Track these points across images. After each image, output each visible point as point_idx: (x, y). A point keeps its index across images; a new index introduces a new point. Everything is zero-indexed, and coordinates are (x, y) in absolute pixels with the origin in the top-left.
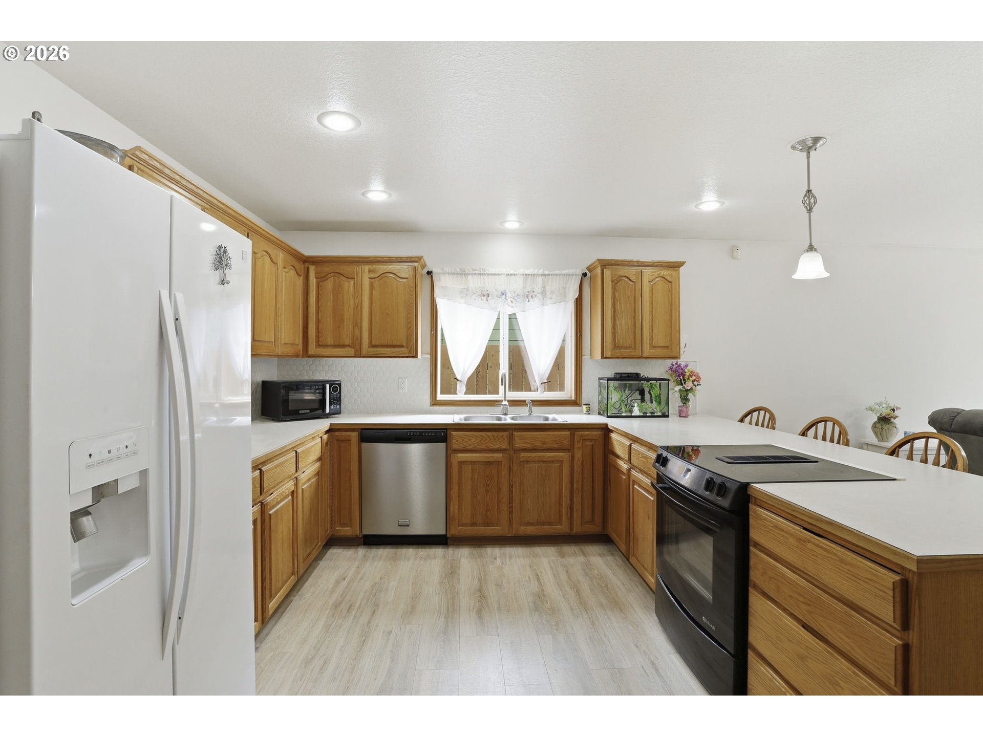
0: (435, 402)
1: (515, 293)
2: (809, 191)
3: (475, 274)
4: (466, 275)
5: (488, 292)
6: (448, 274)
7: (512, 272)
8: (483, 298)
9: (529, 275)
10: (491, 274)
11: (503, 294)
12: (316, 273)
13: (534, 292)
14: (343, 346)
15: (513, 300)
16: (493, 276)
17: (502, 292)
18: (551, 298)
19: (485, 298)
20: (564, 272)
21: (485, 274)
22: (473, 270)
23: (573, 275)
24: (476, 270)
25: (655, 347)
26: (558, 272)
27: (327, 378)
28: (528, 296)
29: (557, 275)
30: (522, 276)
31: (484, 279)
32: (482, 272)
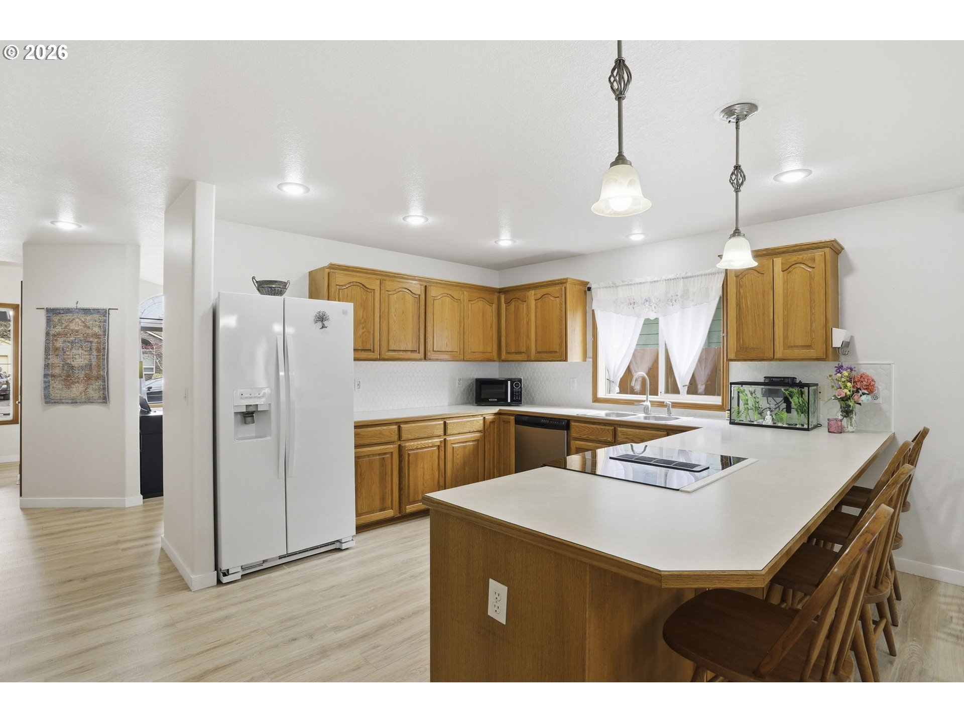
0: (596, 400)
1: (657, 299)
2: (737, 167)
3: (624, 285)
4: (617, 287)
5: (634, 301)
6: (603, 288)
7: (656, 279)
8: (630, 306)
9: (671, 279)
10: (637, 284)
11: (647, 301)
12: (505, 300)
13: (677, 295)
14: (520, 353)
15: (656, 306)
16: (639, 285)
17: (645, 299)
18: (693, 301)
19: (631, 307)
20: (707, 272)
21: (632, 284)
22: (623, 282)
23: (715, 274)
24: (625, 282)
25: (792, 347)
26: (701, 272)
27: (507, 377)
28: (670, 300)
29: (702, 275)
30: (664, 281)
31: (631, 289)
32: (630, 283)
